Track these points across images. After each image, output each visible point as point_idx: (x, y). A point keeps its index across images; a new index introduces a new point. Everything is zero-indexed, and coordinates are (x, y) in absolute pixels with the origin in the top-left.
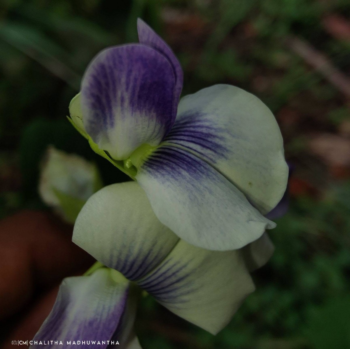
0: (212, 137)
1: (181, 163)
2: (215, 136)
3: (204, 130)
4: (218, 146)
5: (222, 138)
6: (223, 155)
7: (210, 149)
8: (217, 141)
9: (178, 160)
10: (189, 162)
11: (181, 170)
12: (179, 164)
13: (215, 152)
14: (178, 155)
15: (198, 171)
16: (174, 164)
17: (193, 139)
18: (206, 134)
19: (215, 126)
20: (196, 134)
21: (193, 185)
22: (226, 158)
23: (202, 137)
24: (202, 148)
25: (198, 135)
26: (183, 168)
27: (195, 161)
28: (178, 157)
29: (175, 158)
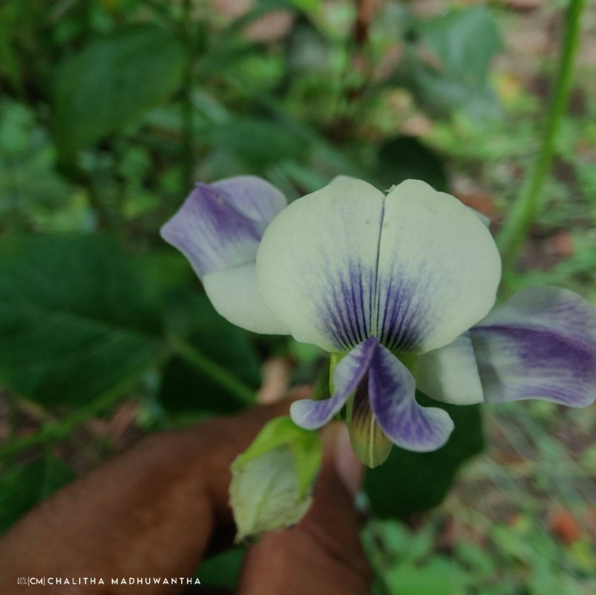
0: (345, 286)
1: (401, 310)
2: (342, 283)
3: (341, 298)
4: (352, 276)
5: (340, 275)
6: (359, 266)
7: (360, 283)
8: (347, 279)
9: (397, 314)
10: (396, 301)
11: (411, 306)
12: (404, 310)
13: (360, 276)
14: (389, 317)
15: (402, 287)
16: (406, 316)
17: (359, 306)
18: (344, 294)
19: (329, 288)
20: (350, 307)
21: (427, 286)
22: (360, 260)
23: (351, 297)
24: (364, 293)
25: (350, 303)
26: (409, 304)
27: (389, 295)
28: (393, 316)
29: (396, 318)
